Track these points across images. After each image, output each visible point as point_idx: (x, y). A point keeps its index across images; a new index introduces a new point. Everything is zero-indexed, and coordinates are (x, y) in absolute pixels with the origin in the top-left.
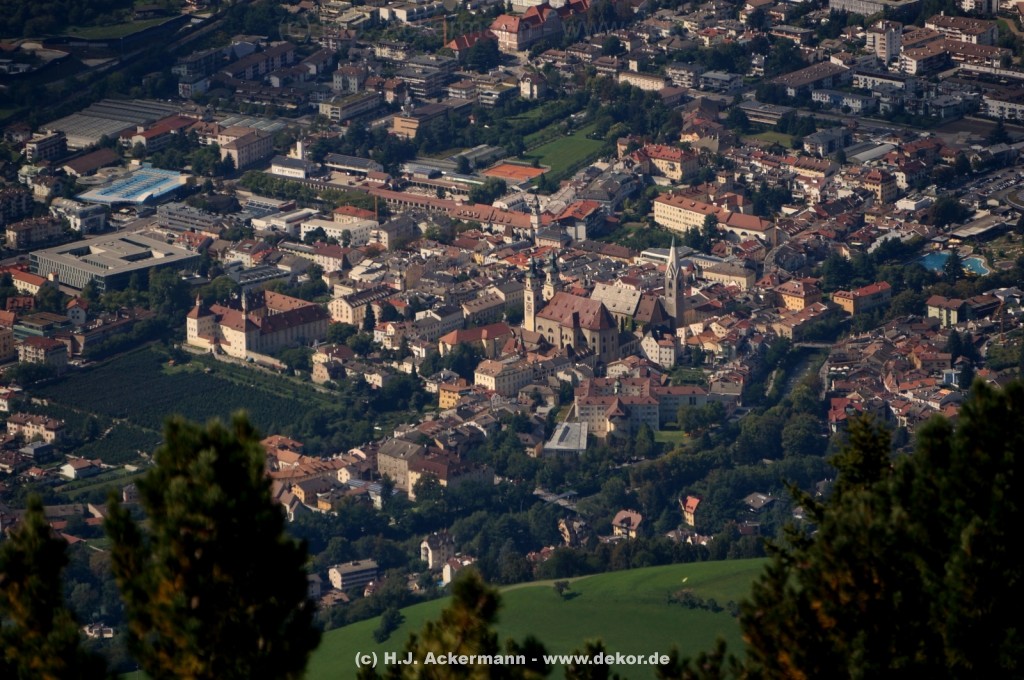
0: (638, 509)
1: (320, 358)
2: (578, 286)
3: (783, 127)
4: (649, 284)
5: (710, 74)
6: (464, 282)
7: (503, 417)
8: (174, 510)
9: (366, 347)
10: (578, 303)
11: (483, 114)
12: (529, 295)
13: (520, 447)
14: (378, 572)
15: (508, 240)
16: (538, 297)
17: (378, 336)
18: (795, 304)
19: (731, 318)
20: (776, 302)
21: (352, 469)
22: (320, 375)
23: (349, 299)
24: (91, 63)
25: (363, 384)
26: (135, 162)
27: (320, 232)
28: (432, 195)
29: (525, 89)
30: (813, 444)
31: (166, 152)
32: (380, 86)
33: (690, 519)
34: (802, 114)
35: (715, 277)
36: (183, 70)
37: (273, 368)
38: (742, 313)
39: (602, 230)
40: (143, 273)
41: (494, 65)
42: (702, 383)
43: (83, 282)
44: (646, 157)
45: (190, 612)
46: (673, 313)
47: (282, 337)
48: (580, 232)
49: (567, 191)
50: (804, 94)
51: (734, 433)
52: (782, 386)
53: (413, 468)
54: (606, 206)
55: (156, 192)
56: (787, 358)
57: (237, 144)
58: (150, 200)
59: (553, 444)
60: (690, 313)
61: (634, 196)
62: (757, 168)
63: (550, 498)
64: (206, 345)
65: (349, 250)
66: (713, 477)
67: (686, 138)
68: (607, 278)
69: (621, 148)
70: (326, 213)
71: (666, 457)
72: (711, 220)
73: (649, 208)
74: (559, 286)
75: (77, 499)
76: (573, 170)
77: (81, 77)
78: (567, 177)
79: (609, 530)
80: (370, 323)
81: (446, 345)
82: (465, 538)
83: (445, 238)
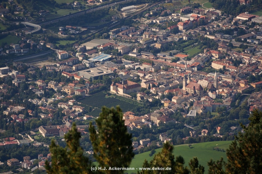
0: (207, 129)
1: (139, 95)
2: (195, 80)
3: (241, 47)
4: (210, 80)
5: (225, 35)
6: (170, 79)
7: (178, 109)
8: (104, 126)
9: (148, 93)
10: (195, 84)
11: (175, 43)
12: (184, 82)
13: (181, 115)
14: (150, 141)
15: (180, 70)
16: (186, 83)
17: (151, 91)
18: (242, 85)
19: (228, 88)
20: (238, 85)
21: (145, 119)
22: (139, 99)
23: (145, 82)
24: (92, 31)
25: (148, 101)
26: (100, 52)
27: (139, 68)
28: (164, 60)
29: (184, 38)
30: (246, 116)
31: (107, 50)
32: (153, 37)
33: (218, 132)
34: (245, 44)
35: (225, 79)
36: (111, 33)
37: (129, 97)
38: (231, 87)
39: (200, 69)
40: (101, 76)
41: (178, 33)
42: (222, 102)
43: (89, 78)
44: (210, 53)
45: (107, 149)
46: (216, 87)
47: (131, 90)
48: (195, 69)
49: (193, 60)
50: (245, 40)
51: (228, 113)
52: (239, 103)
53: (158, 119)
54: (201, 63)
55: (105, 59)
56: (240, 97)
57: (122, 49)
58: (104, 61)
59: (189, 115)
60: (219, 87)
61: (208, 61)
62: (235, 56)
63: (188, 126)
64: (115, 92)
65: (145, 72)
66: (224, 123)
67: (219, 49)
68: (201, 79)
69: (205, 51)
70: (141, 64)
71: (213, 118)
72: (224, 67)
73: (211, 64)
74: (191, 80)
75: (87, 124)
76: (194, 56)
77: (90, 34)
78: (193, 57)
79: (200, 134)
80: (149, 88)
81: (166, 93)
82: (169, 134)
83: (166, 70)
